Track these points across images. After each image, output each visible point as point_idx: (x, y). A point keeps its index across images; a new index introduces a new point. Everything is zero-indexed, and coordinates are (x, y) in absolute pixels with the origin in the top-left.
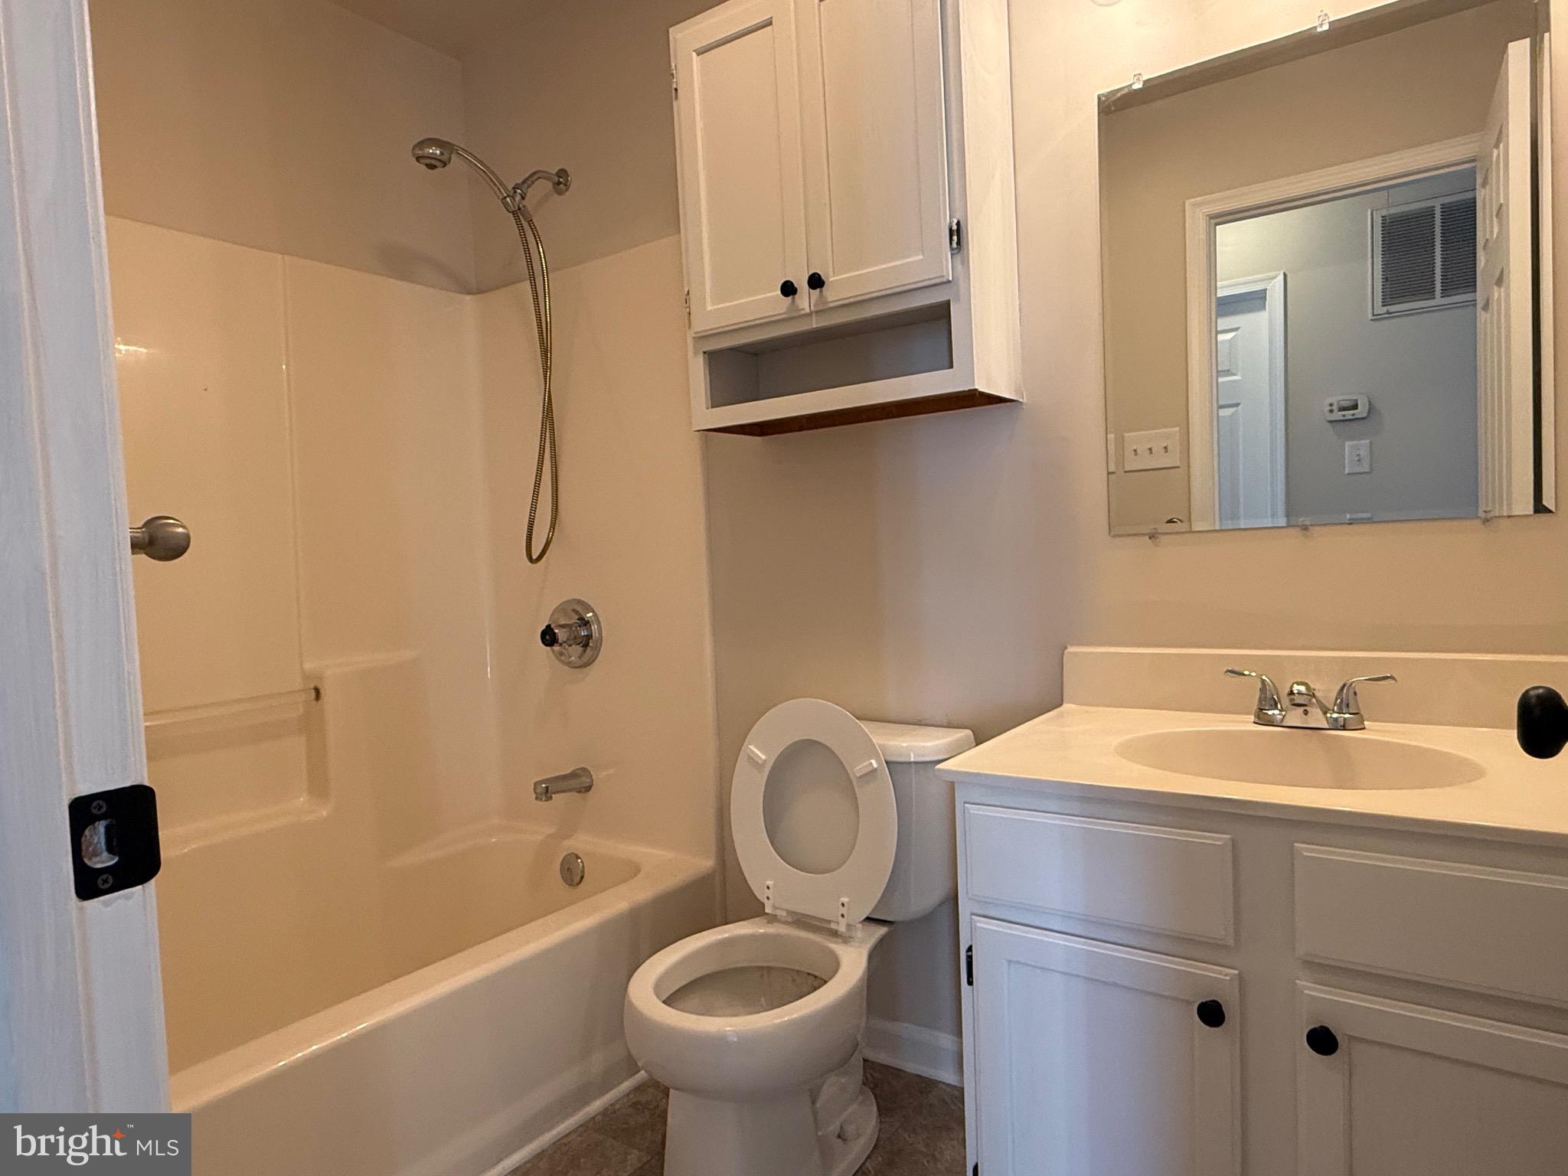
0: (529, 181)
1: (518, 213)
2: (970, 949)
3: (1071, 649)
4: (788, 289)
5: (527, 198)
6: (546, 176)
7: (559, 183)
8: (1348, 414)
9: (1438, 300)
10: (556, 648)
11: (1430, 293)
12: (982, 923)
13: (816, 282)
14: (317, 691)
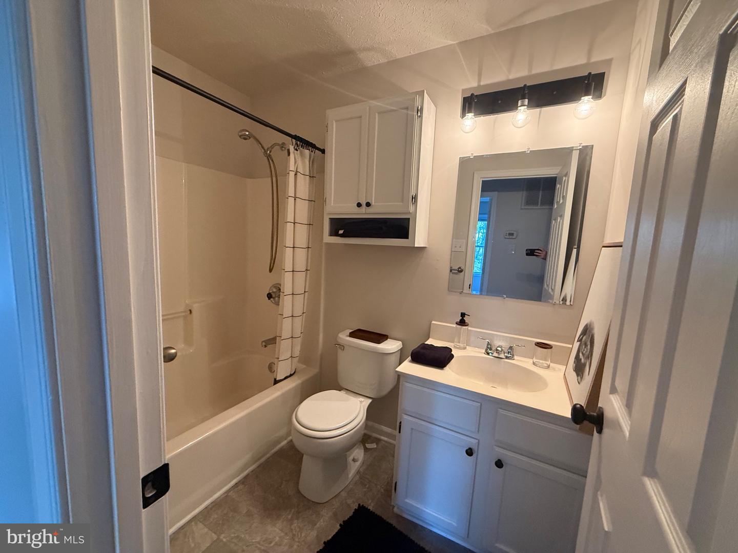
0: (272, 147)
1: (269, 157)
2: (400, 423)
3: (433, 322)
4: (359, 205)
5: (272, 152)
6: (278, 145)
7: (283, 147)
8: (511, 237)
9: (539, 207)
10: (272, 299)
11: (537, 204)
12: (405, 417)
13: (368, 205)
14: (191, 311)
